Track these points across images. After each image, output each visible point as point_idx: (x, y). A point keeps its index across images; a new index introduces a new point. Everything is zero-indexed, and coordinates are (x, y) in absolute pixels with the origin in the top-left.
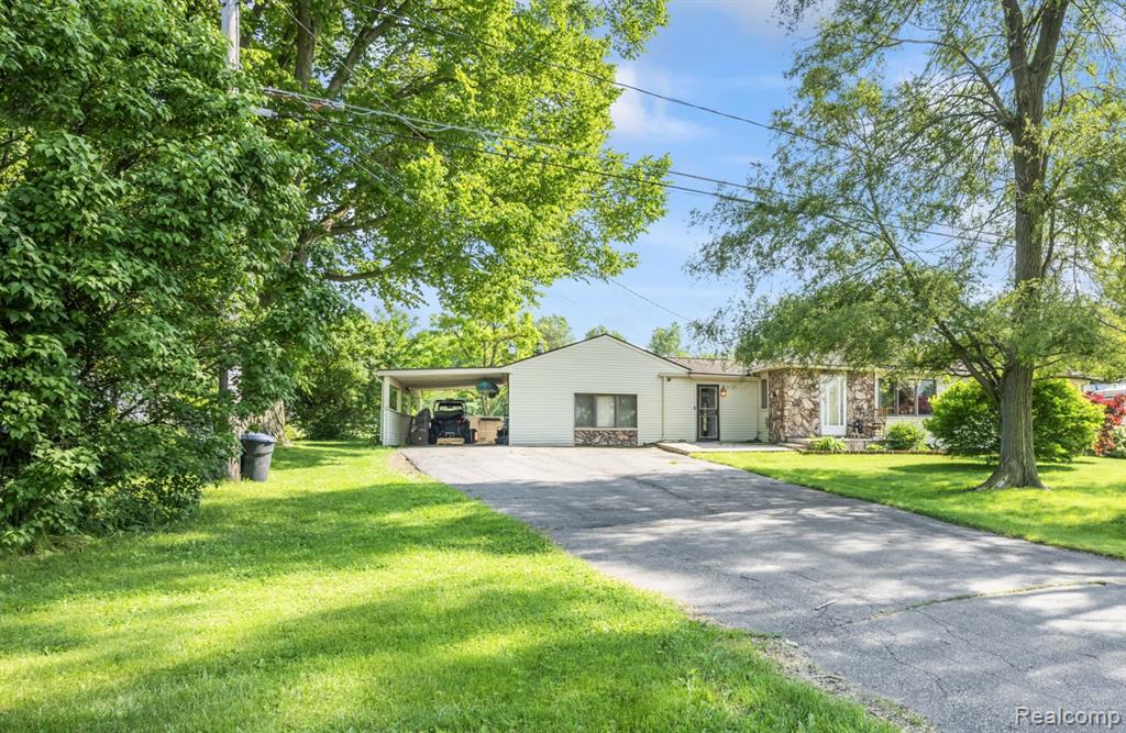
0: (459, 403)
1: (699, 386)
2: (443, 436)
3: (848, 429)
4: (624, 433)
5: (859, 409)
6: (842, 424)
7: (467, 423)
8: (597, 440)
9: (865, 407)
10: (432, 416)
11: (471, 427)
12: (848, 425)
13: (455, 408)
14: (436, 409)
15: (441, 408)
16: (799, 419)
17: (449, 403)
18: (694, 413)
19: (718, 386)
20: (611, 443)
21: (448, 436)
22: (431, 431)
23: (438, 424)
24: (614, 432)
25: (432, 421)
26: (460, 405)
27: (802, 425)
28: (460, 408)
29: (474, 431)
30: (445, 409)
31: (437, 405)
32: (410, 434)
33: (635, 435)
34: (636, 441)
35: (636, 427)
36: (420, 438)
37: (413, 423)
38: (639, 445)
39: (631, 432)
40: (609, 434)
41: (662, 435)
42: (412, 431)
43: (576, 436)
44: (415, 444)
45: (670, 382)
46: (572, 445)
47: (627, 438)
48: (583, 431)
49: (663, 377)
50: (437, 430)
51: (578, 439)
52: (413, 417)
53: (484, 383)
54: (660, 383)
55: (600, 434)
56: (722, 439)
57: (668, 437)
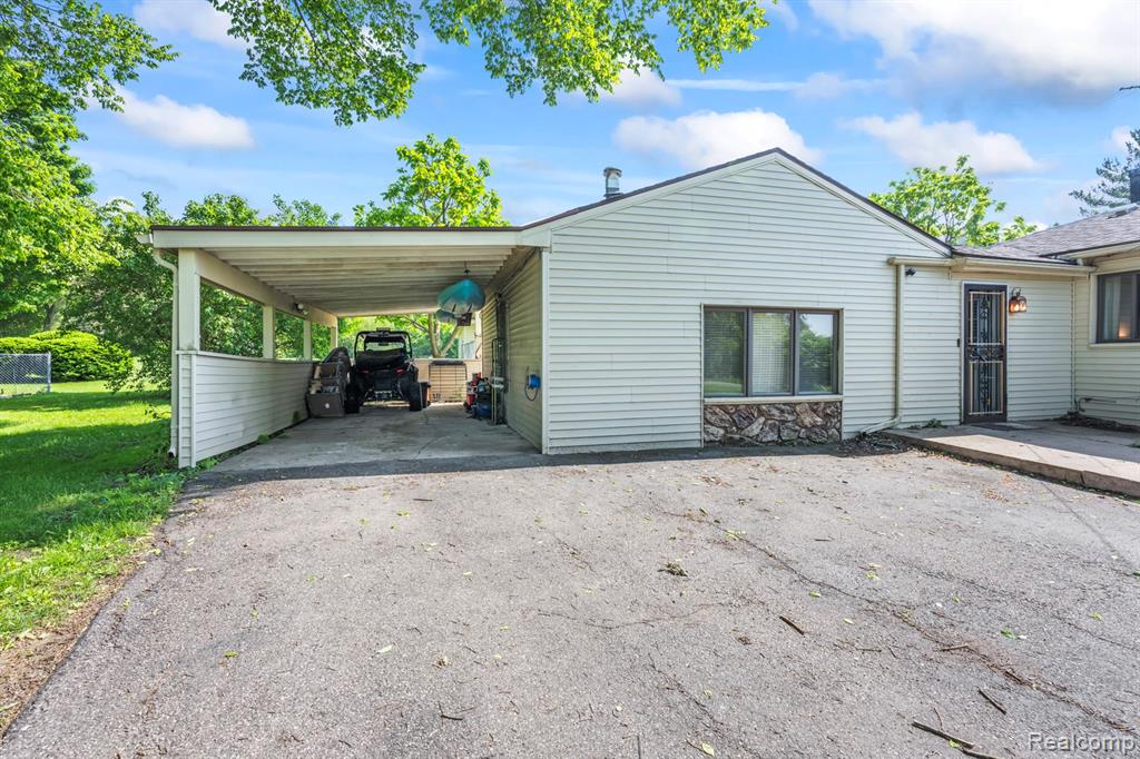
0: (398, 337)
1: (969, 288)
2: (371, 395)
4: (814, 407)
7: (414, 373)
8: (755, 429)
10: (353, 361)
11: (420, 380)
13: (391, 346)
14: (361, 347)
15: (369, 346)
17: (382, 337)
18: (955, 357)
19: (1003, 288)
20: (785, 435)
22: (348, 389)
23: (363, 375)
24: (791, 406)
25: (352, 369)
26: (400, 340)
28: (401, 345)
29: (426, 386)
30: (374, 346)
31: (362, 340)
32: (307, 398)
33: (833, 413)
34: (839, 430)
35: (837, 393)
36: (327, 406)
37: (316, 376)
38: (844, 437)
39: (828, 404)
40: (782, 411)
41: (896, 410)
42: (313, 392)
43: (707, 421)
44: (318, 417)
45: (911, 279)
46: (697, 445)
47: (819, 420)
48: (722, 407)
49: (897, 266)
50: (361, 386)
51: (712, 429)
52: (316, 364)
53: (467, 283)
54: (891, 280)
55: (761, 413)
56: (1009, 415)
57: (908, 417)
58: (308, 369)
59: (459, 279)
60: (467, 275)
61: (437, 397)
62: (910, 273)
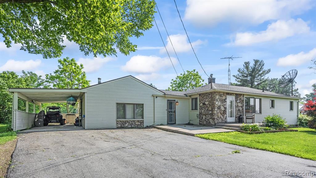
0: (58, 108)
1: (168, 100)
2: (50, 122)
3: (236, 119)
4: (138, 121)
5: (239, 110)
6: (234, 117)
7: (62, 116)
8: (127, 125)
9: (241, 109)
10: (46, 114)
11: (63, 118)
12: (236, 117)
13: (56, 110)
14: (48, 111)
15: (50, 110)
16: (220, 115)
17: (54, 108)
18: (166, 112)
19: (175, 100)
20: (133, 126)
21: (53, 122)
22: (45, 120)
23: (48, 117)
24: (134, 121)
25: (45, 116)
26: (58, 109)
27: (221, 118)
28: (58, 110)
29: (64, 120)
30: (51, 110)
31: (48, 109)
32: (34, 122)
33: (142, 122)
34: (143, 125)
35: (143, 119)
36: (40, 124)
37: (37, 117)
38: (144, 127)
39: (141, 121)
40: (132, 122)
41: (154, 122)
42: (36, 120)
43: (117, 124)
44: (37, 126)
45: (157, 99)
46: (115, 128)
47: (139, 124)
48: (120, 121)
49: (154, 96)
50: (48, 120)
51: (118, 125)
52: (36, 114)
53: (72, 98)
54: (153, 99)
55: (128, 122)
56: (176, 123)
57: (156, 123)
58: (35, 115)
59: (70, 97)
60: (72, 96)
61: (68, 123)
62: (157, 97)
